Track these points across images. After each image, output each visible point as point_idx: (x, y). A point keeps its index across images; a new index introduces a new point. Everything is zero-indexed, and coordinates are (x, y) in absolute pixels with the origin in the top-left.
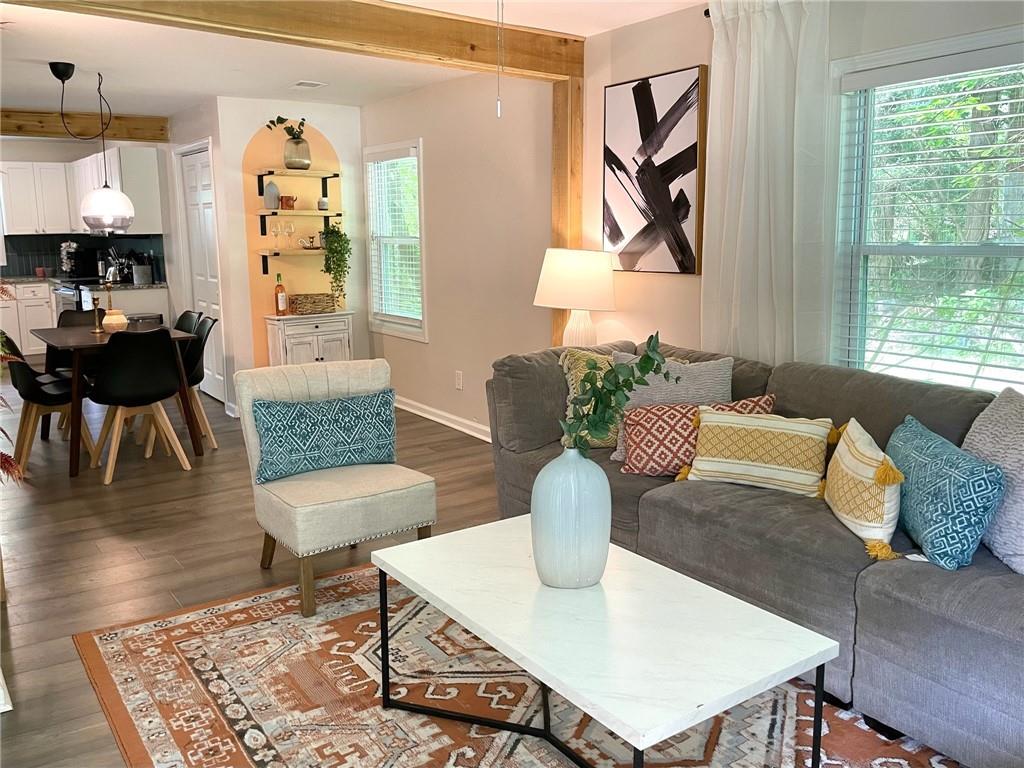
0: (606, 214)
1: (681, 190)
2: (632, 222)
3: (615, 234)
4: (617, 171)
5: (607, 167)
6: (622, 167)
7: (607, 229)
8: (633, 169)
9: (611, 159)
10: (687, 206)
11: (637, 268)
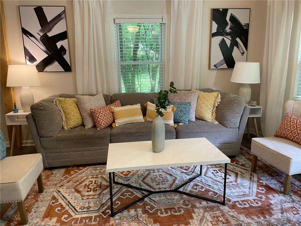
0: (26, 52)
1: (62, 45)
2: (40, 55)
3: (32, 59)
4: (30, 37)
5: (24, 35)
6: (32, 35)
7: (27, 58)
8: (38, 37)
9: (25, 32)
10: (65, 51)
11: (45, 70)
